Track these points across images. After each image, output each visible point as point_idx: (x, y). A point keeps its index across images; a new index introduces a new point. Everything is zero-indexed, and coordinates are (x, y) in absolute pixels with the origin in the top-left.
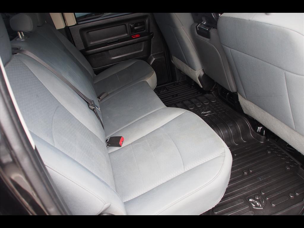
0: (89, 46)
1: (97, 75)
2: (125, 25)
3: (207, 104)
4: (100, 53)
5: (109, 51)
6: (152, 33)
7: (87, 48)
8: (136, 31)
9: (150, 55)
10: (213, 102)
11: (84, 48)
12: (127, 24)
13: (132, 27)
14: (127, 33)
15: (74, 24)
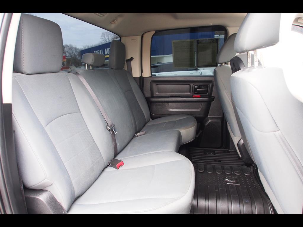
0: (155, 95)
1: (152, 120)
2: (190, 85)
3: (238, 174)
4: (161, 103)
5: (169, 103)
6: (213, 97)
7: (153, 97)
8: (199, 92)
9: (208, 116)
10: (246, 175)
11: (150, 96)
12: (192, 85)
13: (195, 88)
14: (190, 92)
15: (148, 76)
